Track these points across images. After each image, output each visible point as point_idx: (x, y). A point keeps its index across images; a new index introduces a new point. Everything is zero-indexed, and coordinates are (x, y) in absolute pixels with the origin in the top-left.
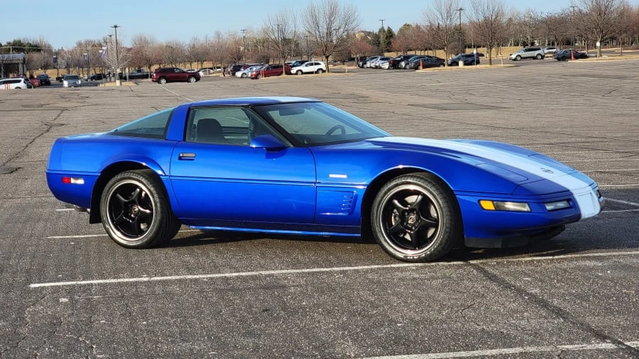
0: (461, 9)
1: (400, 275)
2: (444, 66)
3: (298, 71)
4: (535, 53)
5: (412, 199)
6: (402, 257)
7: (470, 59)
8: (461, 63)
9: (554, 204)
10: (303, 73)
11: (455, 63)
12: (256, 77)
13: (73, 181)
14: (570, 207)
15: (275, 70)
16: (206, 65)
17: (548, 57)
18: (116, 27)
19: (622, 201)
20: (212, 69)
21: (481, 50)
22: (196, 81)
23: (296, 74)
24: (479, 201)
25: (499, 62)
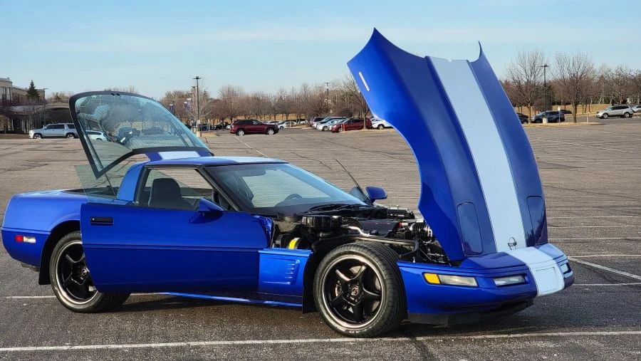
0: (546, 66)
1: (332, 350)
2: (527, 122)
3: (379, 125)
4: (623, 111)
5: (355, 270)
6: (344, 330)
7: (555, 117)
8: (545, 120)
9: (507, 279)
10: (384, 127)
11: (539, 120)
12: (337, 131)
13: (25, 239)
14: (526, 283)
15: (357, 124)
16: (292, 117)
17: (636, 115)
18: (197, 78)
19: (624, 273)
20: (295, 121)
21: (570, 108)
22: (274, 133)
23: (378, 128)
24: (423, 273)
25: (584, 119)
